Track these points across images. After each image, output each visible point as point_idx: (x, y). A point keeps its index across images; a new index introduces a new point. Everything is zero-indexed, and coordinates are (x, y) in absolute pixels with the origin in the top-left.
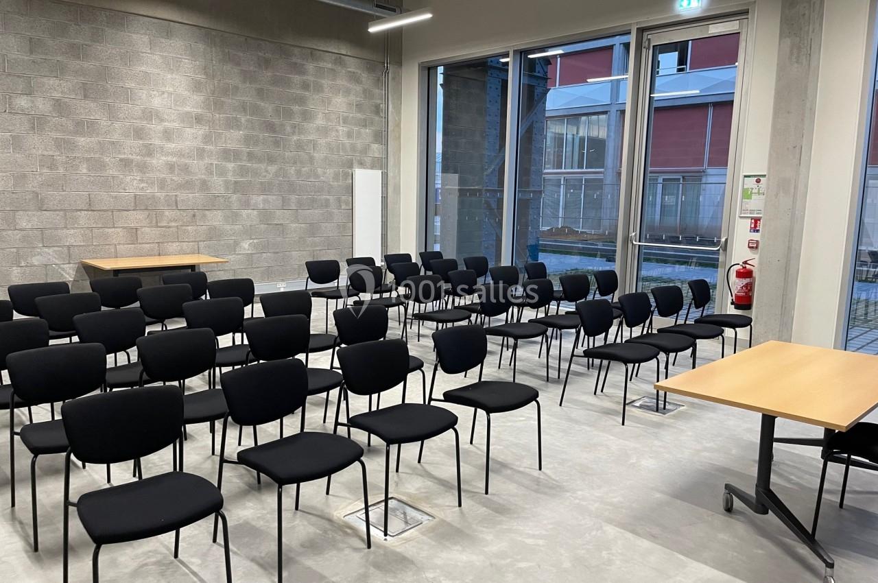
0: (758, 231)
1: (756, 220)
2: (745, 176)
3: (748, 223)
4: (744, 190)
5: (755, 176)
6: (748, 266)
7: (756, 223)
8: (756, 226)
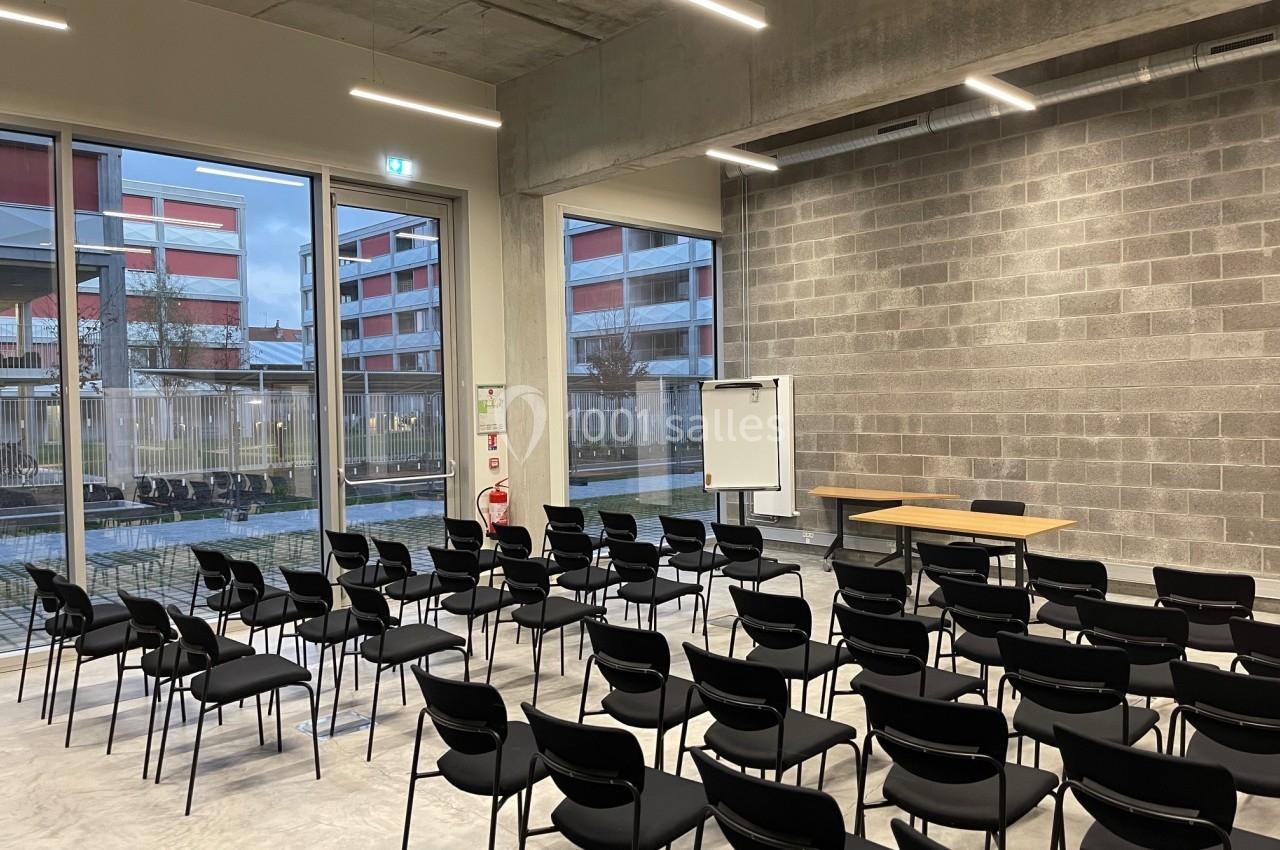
0: (495, 448)
1: (493, 436)
2: (480, 387)
3: (486, 439)
4: (480, 403)
5: (487, 387)
6: (501, 489)
7: (493, 440)
8: (493, 443)
